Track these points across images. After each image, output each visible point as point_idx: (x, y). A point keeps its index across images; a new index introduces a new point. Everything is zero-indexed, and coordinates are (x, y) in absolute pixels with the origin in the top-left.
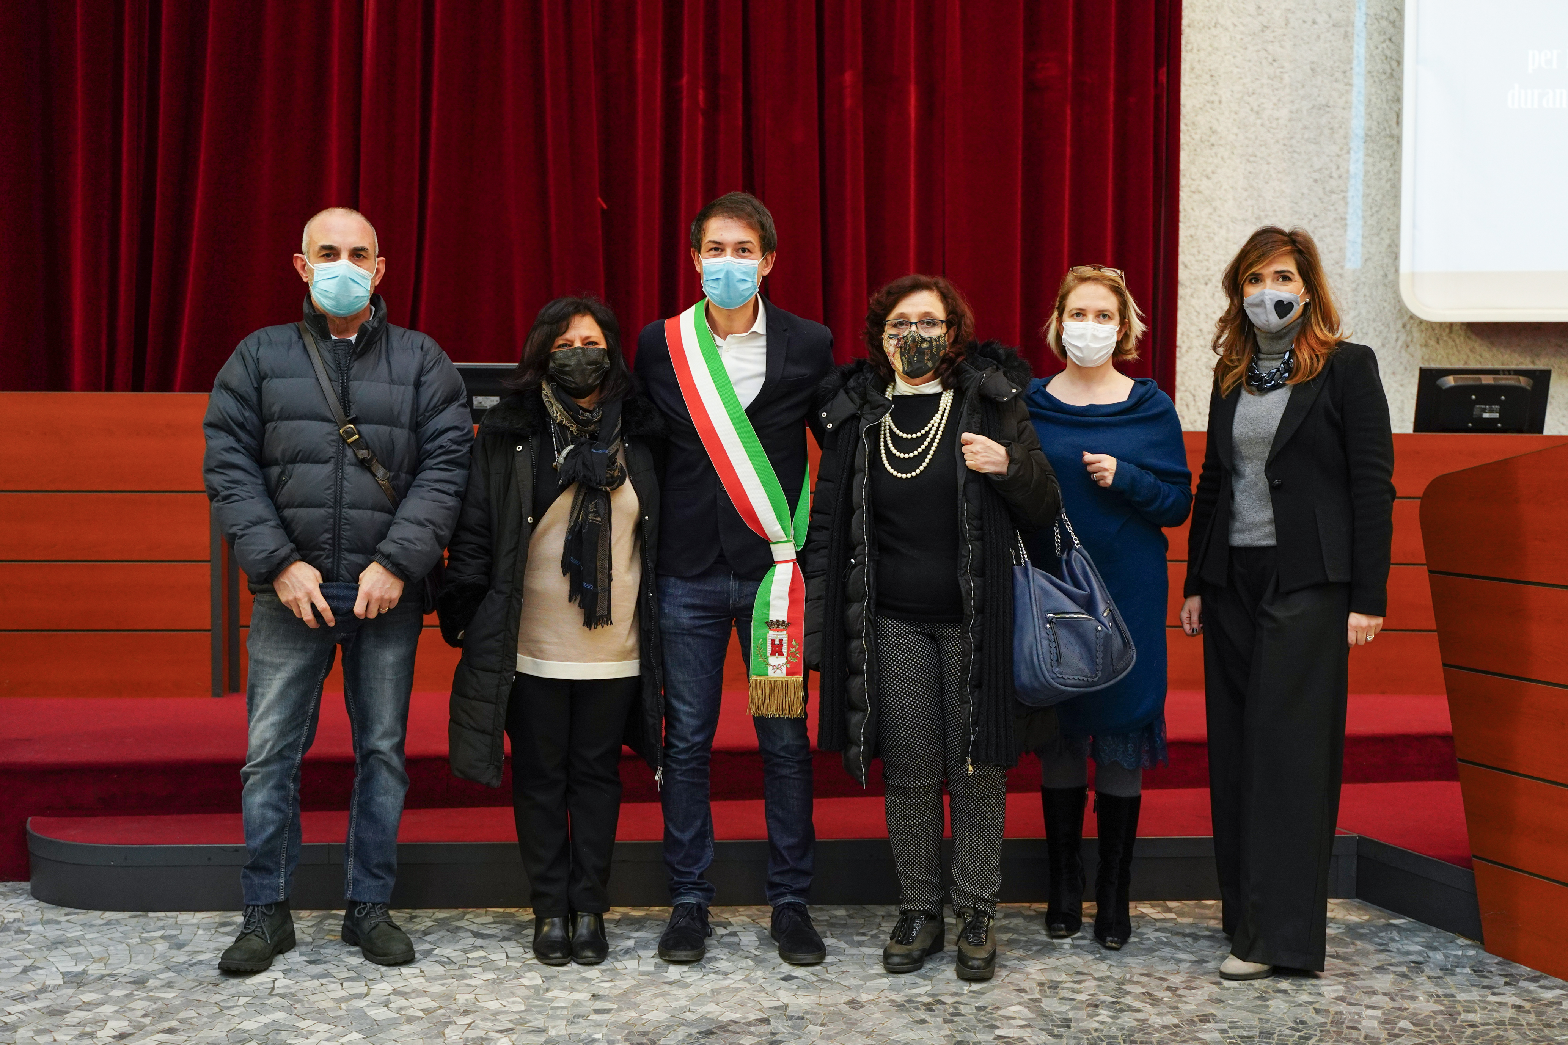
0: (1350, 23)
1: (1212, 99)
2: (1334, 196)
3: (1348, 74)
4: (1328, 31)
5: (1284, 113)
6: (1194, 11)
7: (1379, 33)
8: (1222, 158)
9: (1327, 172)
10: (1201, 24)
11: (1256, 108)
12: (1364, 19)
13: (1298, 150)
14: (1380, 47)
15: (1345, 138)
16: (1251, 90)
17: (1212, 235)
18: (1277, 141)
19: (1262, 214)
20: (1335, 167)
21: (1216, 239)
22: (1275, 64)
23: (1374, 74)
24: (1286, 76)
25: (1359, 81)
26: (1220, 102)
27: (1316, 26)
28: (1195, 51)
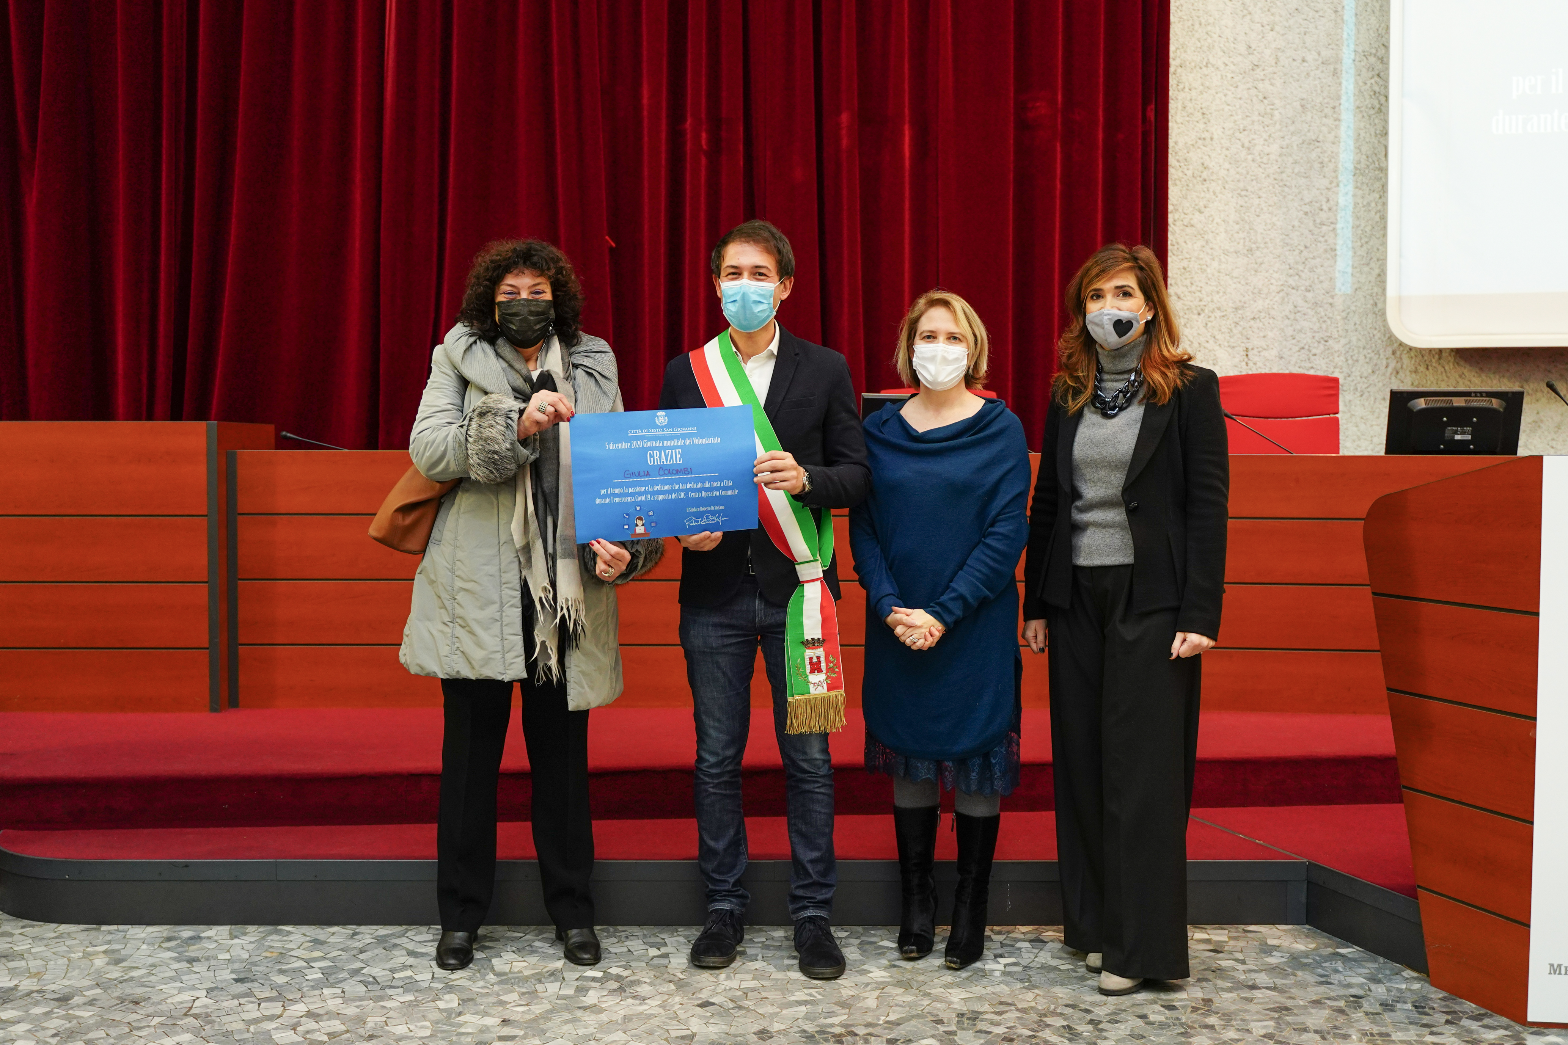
0: (1338, 60)
1: (1203, 136)
2: (1324, 228)
3: (1336, 110)
4: (1317, 69)
5: (1274, 148)
6: (1185, 52)
7: (1368, 70)
8: (1214, 193)
9: (1318, 205)
10: (1193, 64)
11: (1247, 144)
12: (1352, 56)
13: (1288, 184)
14: (1369, 83)
15: (1335, 171)
16: (1242, 127)
17: (1204, 267)
18: (1268, 176)
19: (1254, 246)
20: (1325, 200)
21: (1209, 271)
22: (1266, 101)
23: (1362, 109)
24: (1276, 113)
25: (1348, 118)
26: (1212, 139)
27: (1305, 64)
28: (1187, 90)
